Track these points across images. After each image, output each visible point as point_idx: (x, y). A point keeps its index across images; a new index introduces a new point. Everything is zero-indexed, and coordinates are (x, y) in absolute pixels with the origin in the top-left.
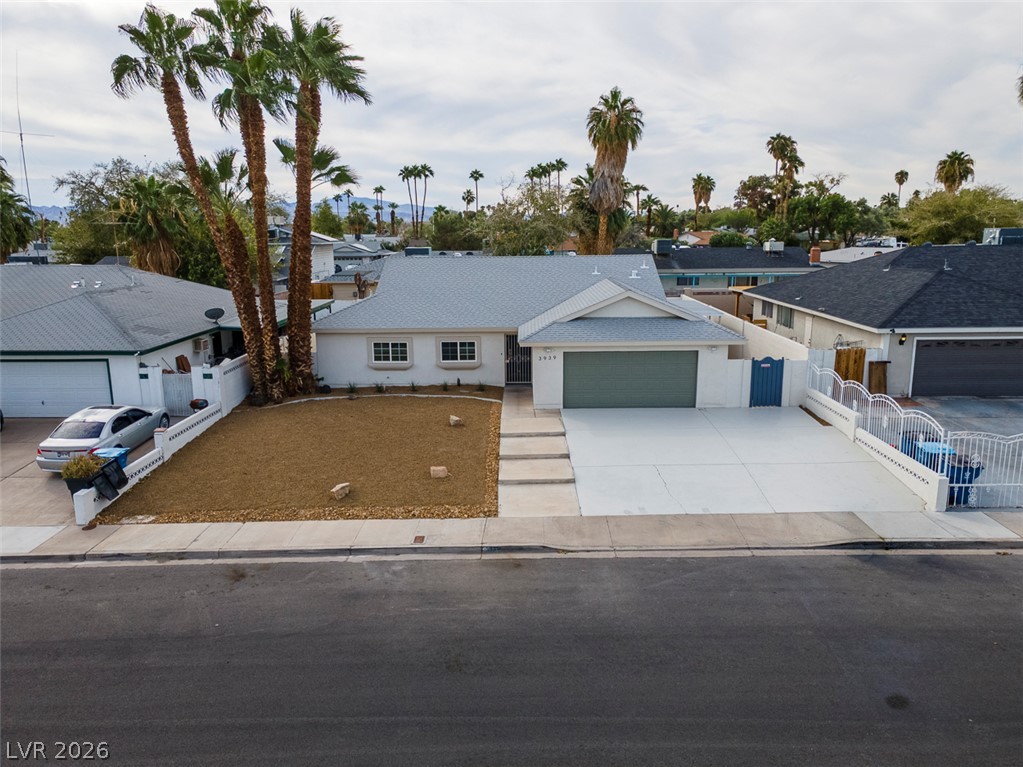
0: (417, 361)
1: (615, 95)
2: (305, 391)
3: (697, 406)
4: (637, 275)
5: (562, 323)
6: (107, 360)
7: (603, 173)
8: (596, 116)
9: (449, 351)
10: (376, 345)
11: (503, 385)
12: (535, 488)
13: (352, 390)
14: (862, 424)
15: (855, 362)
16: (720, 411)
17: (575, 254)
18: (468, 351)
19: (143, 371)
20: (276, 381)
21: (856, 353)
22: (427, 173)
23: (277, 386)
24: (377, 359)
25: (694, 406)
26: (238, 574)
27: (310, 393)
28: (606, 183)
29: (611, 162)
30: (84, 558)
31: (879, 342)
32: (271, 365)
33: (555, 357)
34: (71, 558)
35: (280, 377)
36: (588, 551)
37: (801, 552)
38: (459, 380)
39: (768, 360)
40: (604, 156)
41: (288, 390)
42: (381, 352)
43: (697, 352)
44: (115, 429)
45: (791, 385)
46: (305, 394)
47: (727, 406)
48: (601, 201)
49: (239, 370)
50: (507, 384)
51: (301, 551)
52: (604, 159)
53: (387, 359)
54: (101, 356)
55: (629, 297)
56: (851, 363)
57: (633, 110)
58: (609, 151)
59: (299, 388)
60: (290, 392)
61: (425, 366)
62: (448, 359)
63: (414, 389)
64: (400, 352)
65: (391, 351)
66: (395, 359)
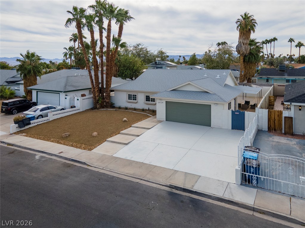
0: (139, 101)
2: (106, 107)
3: (211, 126)
5: (168, 91)
6: (59, 93)
7: (240, 42)
9: (148, 98)
10: (129, 95)
13: (119, 108)
15: (278, 116)
19: (66, 97)
21: (278, 112)
22: (226, 44)
23: (98, 104)
24: (129, 99)
27: (108, 108)
28: (241, 45)
29: (243, 38)
33: (163, 103)
36: (95, 167)
38: (149, 108)
39: (238, 111)
41: (102, 106)
42: (130, 97)
43: (211, 105)
44: (41, 111)
45: (249, 122)
46: (107, 108)
47: (223, 128)
48: (240, 51)
49: (91, 99)
51: (34, 149)
52: (241, 37)
53: (131, 99)
54: (58, 92)
55: (189, 84)
56: (276, 116)
57: (253, 20)
58: (242, 34)
59: (105, 106)
61: (141, 102)
62: (147, 101)
63: (135, 109)
64: (135, 97)
65: (132, 97)
66: (133, 100)
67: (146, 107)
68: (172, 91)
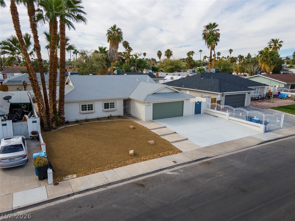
0: (96, 110)
1: (115, 27)
3: (184, 115)
4: (148, 80)
5: (150, 95)
8: (109, 33)
9: (106, 106)
10: (82, 106)
11: (123, 115)
12: (180, 142)
13: (77, 122)
14: (231, 116)
16: (188, 117)
17: (126, 74)
18: (112, 105)
19: (4, 123)
20: (54, 121)
23: (54, 123)
24: (82, 110)
25: (183, 116)
26: (140, 185)
30: (73, 194)
31: (218, 96)
32: (52, 116)
33: (151, 105)
34: (69, 196)
35: (55, 120)
36: (216, 156)
37: (255, 147)
38: (111, 115)
39: (198, 102)
40: (113, 45)
42: (84, 108)
43: (183, 101)
45: (203, 108)
47: (190, 115)
48: (112, 58)
50: (124, 115)
53: (86, 110)
55: (166, 87)
57: (121, 32)
59: (61, 123)
60: (58, 125)
61: (99, 111)
62: (106, 108)
63: (98, 119)
64: (91, 107)
65: (87, 107)
66: (89, 110)
67: (107, 115)
68: (154, 95)
